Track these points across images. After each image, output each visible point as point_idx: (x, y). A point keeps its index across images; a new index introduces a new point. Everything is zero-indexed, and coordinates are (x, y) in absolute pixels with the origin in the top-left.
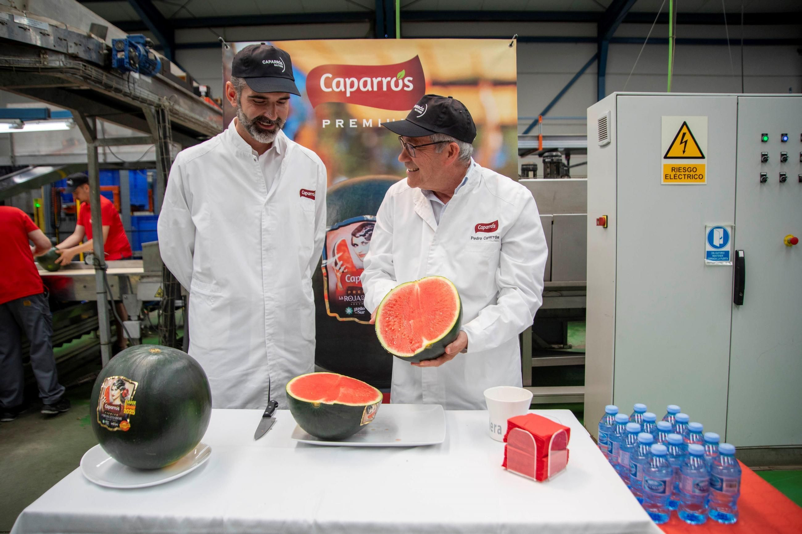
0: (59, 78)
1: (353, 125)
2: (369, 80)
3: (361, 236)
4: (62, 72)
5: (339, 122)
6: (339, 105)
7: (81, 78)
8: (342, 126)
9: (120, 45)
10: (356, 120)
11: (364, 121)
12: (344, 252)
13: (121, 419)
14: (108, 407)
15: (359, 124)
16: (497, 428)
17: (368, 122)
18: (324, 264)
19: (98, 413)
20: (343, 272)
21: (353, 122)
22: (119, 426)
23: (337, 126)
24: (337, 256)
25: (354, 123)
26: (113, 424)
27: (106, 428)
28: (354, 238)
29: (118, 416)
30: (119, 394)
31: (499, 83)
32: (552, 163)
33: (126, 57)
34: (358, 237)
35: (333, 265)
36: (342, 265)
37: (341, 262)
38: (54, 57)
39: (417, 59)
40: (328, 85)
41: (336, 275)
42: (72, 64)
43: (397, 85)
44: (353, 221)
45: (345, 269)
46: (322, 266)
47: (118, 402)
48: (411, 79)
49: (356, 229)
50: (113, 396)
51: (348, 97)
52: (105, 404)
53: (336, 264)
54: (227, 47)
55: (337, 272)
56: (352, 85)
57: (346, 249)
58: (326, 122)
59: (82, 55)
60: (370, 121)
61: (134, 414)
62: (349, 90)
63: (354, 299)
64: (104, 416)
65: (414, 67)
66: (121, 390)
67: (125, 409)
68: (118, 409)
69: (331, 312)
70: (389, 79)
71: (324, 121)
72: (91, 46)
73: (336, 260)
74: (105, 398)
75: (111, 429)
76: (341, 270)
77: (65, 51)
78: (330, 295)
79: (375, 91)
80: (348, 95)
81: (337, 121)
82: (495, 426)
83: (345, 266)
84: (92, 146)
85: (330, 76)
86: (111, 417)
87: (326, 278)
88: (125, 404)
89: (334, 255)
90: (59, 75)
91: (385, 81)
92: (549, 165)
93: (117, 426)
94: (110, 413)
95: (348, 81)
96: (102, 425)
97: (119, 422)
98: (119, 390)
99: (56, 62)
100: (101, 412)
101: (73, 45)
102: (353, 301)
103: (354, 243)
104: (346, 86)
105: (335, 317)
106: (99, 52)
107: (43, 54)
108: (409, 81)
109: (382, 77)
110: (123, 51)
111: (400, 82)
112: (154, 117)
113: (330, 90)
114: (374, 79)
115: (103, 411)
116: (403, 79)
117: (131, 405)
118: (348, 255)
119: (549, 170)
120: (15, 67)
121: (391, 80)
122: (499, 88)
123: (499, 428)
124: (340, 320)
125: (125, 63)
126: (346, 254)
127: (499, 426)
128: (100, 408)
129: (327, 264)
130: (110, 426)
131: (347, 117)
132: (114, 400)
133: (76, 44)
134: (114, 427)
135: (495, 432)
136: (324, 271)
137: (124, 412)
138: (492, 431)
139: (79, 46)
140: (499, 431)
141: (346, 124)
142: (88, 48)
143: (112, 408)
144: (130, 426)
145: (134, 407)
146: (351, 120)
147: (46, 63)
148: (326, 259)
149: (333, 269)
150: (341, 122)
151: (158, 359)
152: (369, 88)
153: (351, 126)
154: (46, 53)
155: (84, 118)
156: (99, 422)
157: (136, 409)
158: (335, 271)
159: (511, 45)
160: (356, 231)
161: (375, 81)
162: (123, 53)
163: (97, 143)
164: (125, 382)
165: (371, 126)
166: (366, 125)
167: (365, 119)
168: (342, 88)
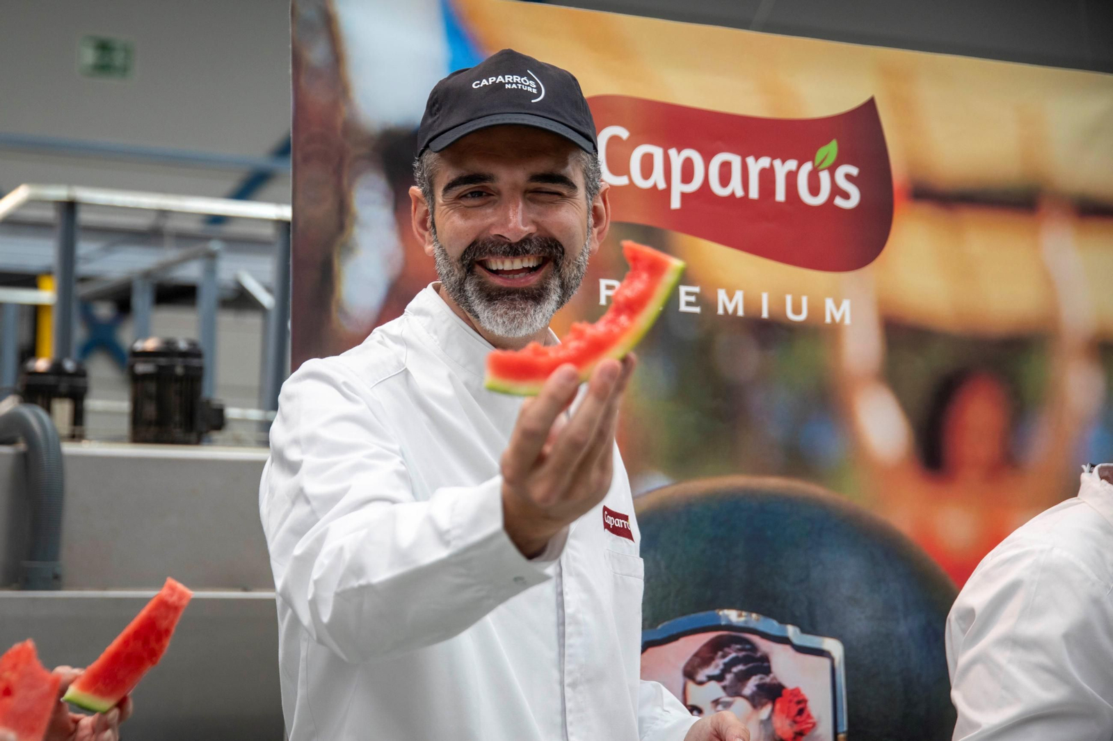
1: (688, 304)
2: (735, 161)
3: (711, 678)
10: (696, 289)
11: (722, 296)
15: (706, 302)
17: (731, 299)
21: (688, 294)
25: (692, 299)
28: (691, 686)
34: (701, 683)
39: (869, 109)
40: (618, 164)
43: (814, 189)
44: (689, 628)
48: (854, 171)
49: (696, 655)
51: (676, 211)
58: (609, 287)
60: (739, 296)
62: (678, 188)
65: (862, 134)
70: (792, 164)
71: (603, 283)
79: (753, 201)
80: (676, 203)
85: (623, 133)
91: (782, 169)
95: (677, 159)
103: (690, 702)
104: (671, 172)
108: (848, 177)
109: (774, 158)
111: (824, 177)
113: (623, 181)
114: (750, 160)
116: (832, 170)
121: (799, 167)
152: (736, 186)
153: (683, 308)
160: (698, 660)
161: (756, 166)
165: (740, 313)
166: (725, 309)
167: (722, 287)
168: (658, 178)
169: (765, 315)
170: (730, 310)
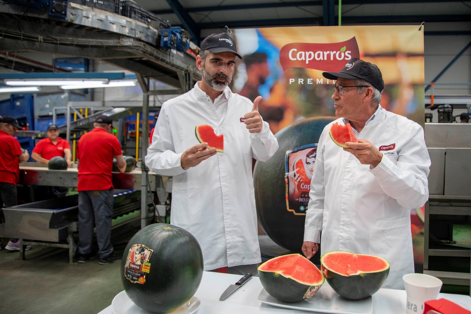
0: (129, 53)
1: (310, 82)
2: (321, 53)
3: (312, 157)
4: (131, 48)
5: (300, 80)
6: (300, 69)
7: (142, 52)
8: (302, 83)
9: (166, 33)
10: (312, 79)
11: (318, 80)
12: (301, 167)
13: (139, 275)
14: (132, 266)
15: (314, 82)
16: (413, 307)
17: (320, 81)
18: (286, 175)
19: (125, 269)
20: (299, 181)
21: (310, 80)
22: (138, 280)
23: (299, 83)
24: (296, 170)
25: (311, 81)
26: (134, 278)
27: (129, 281)
28: (308, 158)
29: (138, 273)
30: (140, 257)
31: (411, 55)
32: (444, 112)
33: (169, 40)
34: (310, 158)
35: (293, 176)
36: (299, 177)
37: (298, 175)
38: (127, 40)
39: (354, 39)
40: (294, 56)
41: (295, 183)
42: (137, 43)
43: (340, 56)
44: (308, 147)
45: (301, 179)
46: (285, 176)
47: (139, 263)
48: (350, 52)
49: (309, 152)
50: (136, 258)
51: (307, 64)
52: (130, 263)
53: (295, 176)
54: (230, 32)
55: (295, 181)
56: (310, 56)
57: (302, 165)
58: (292, 80)
59: (143, 38)
60: (322, 80)
61: (149, 273)
62: (308, 59)
63: (306, 200)
64: (129, 271)
65: (352, 44)
66: (141, 255)
67: (143, 269)
68: (138, 268)
69: (290, 208)
70: (335, 52)
71: (290, 79)
72: (149, 34)
73: (295, 173)
74: (131, 259)
75: (132, 282)
76: (298, 180)
77: (133, 36)
78: (290, 196)
79: (325, 60)
80: (307, 62)
81: (299, 79)
82: (412, 305)
83: (301, 177)
84: (146, 94)
85: (296, 50)
86: (133, 273)
87: (287, 185)
88: (144, 265)
89: (294, 170)
90: (129, 50)
91: (332, 53)
92: (442, 114)
93: (136, 280)
94: (133, 270)
95: (308, 54)
96: (127, 278)
97: (138, 277)
98: (140, 254)
99: (128, 43)
100: (127, 269)
101: (139, 33)
102: (305, 202)
103: (308, 162)
104: (306, 56)
105: (292, 212)
106: (153, 37)
107: (121, 38)
108: (348, 53)
109: (330, 51)
110: (167, 36)
111: (343, 54)
112: (184, 78)
113: (295, 59)
114: (325, 52)
115: (129, 268)
116: (344, 52)
117: (147, 266)
118: (303, 170)
119: (442, 117)
120: (106, 46)
121: (336, 53)
122: (411, 58)
123: (415, 307)
124: (295, 214)
125: (168, 43)
126: (302, 169)
127: (415, 305)
128: (127, 266)
129: (289, 175)
130: (132, 279)
131: (305, 77)
132: (137, 261)
133: (140, 32)
134: (135, 280)
135: (411, 309)
136: (286, 180)
137: (142, 271)
138: (409, 308)
139: (142, 34)
140: (415, 309)
141: (305, 82)
142: (147, 34)
143: (135, 266)
144: (145, 281)
145: (149, 268)
146: (308, 79)
147: (122, 43)
148: (288, 172)
149: (293, 179)
150: (302, 80)
151: (169, 234)
152: (321, 58)
153: (308, 83)
154: (123, 38)
155: (142, 78)
156: (126, 276)
157: (150, 269)
158: (294, 180)
159: (420, 29)
160: (310, 153)
161: (326, 53)
162: (167, 38)
163: (149, 93)
164: (145, 249)
165: (322, 83)
166: (318, 83)
167: (318, 78)
168: (303, 58)
169: (328, 83)
170: (320, 83)
